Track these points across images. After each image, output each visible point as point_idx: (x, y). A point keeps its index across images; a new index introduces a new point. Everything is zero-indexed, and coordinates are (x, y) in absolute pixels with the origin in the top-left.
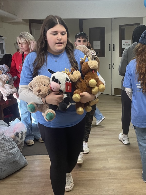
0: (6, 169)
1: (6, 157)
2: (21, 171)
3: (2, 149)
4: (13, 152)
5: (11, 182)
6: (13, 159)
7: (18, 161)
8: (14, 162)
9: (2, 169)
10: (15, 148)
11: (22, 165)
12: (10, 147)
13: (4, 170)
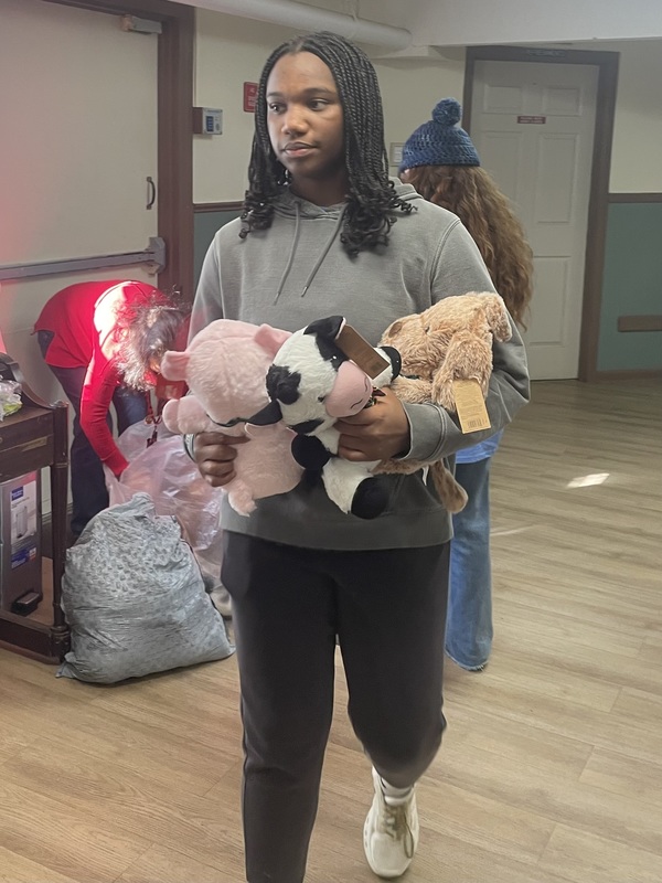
0: (124, 645)
1: (132, 593)
2: (185, 679)
3: (125, 559)
4: (167, 581)
5: (124, 711)
6: (158, 611)
7: (181, 626)
8: (162, 625)
9: (108, 642)
10: (180, 568)
11: (198, 648)
12: (159, 561)
13: (112, 646)
